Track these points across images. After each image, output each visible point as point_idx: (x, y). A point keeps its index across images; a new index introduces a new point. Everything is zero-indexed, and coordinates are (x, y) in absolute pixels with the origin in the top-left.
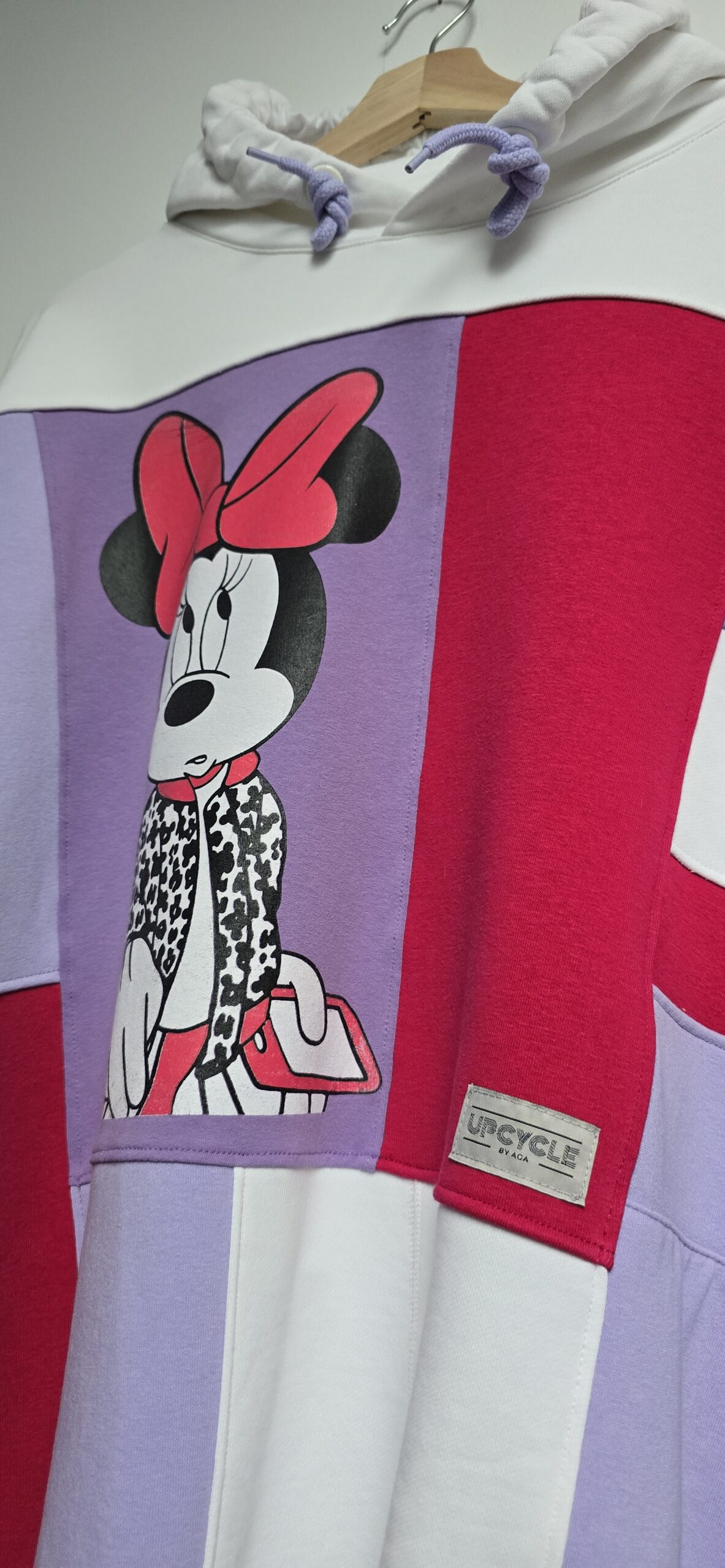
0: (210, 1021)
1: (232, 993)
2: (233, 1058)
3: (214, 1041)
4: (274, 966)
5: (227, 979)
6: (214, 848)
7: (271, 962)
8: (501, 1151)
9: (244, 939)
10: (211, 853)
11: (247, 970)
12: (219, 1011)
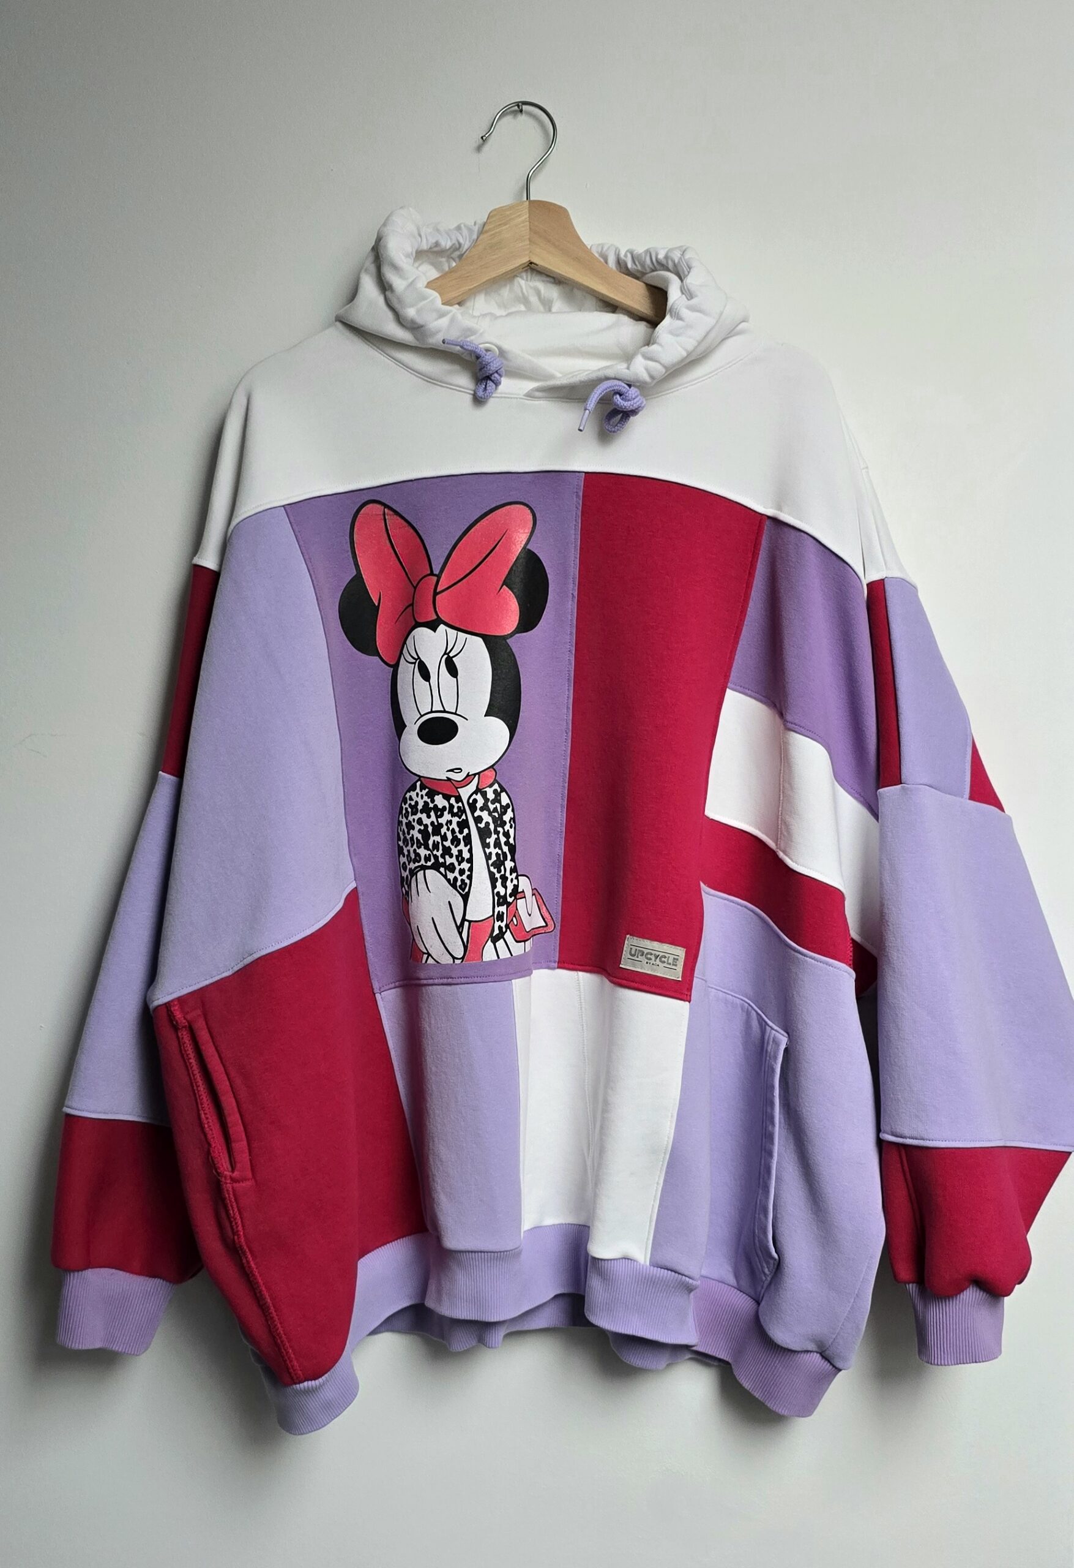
0: (493, 915)
1: (502, 900)
2: (506, 931)
3: (497, 924)
4: (517, 884)
5: (498, 893)
6: (479, 825)
7: (515, 882)
8: (647, 963)
9: (503, 873)
10: (478, 829)
11: (506, 887)
12: (497, 909)
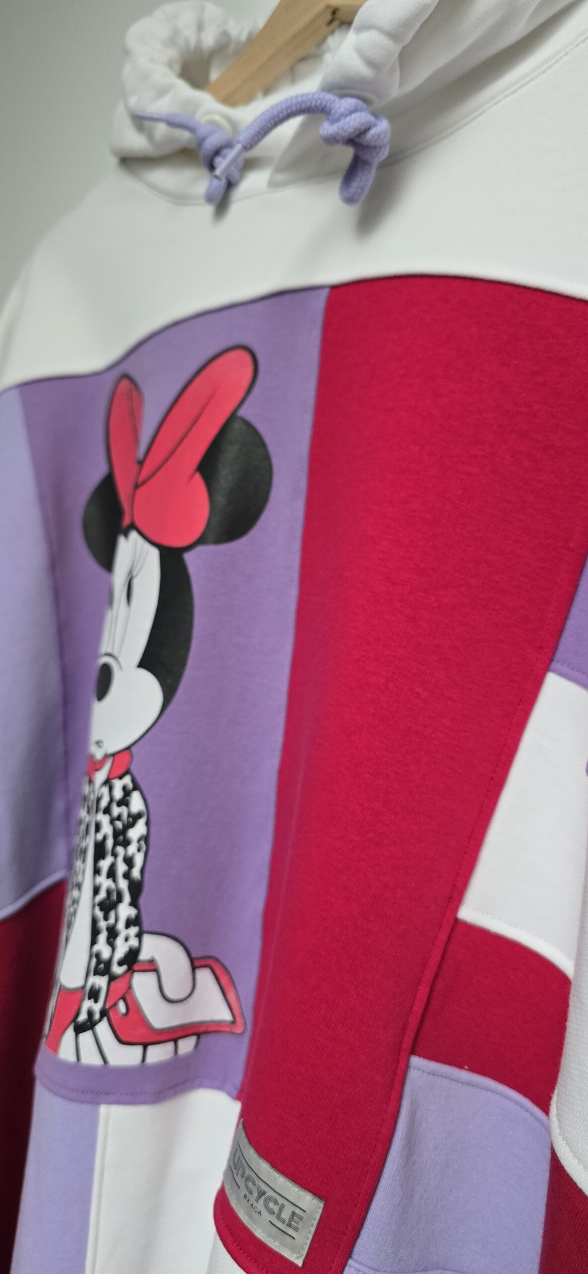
3: (86, 1004)
4: (136, 946)
6: (97, 836)
7: (134, 942)
8: (246, 1197)
10: (95, 840)
12: (91, 980)
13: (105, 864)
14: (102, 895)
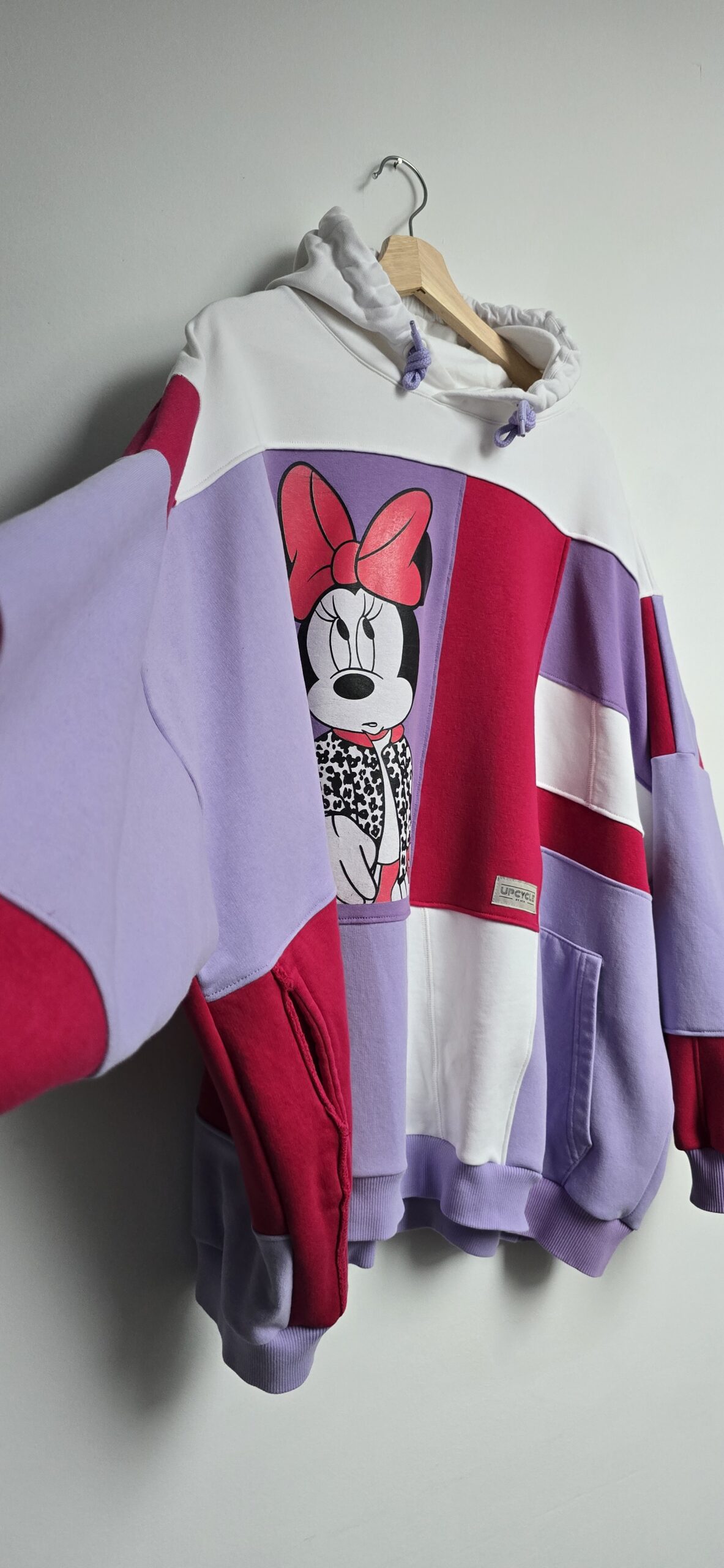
1: (404, 845)
3: (401, 867)
7: (410, 828)
8: (516, 900)
9: (405, 819)
11: (406, 833)
12: (401, 854)
13: (399, 790)
14: (401, 806)
